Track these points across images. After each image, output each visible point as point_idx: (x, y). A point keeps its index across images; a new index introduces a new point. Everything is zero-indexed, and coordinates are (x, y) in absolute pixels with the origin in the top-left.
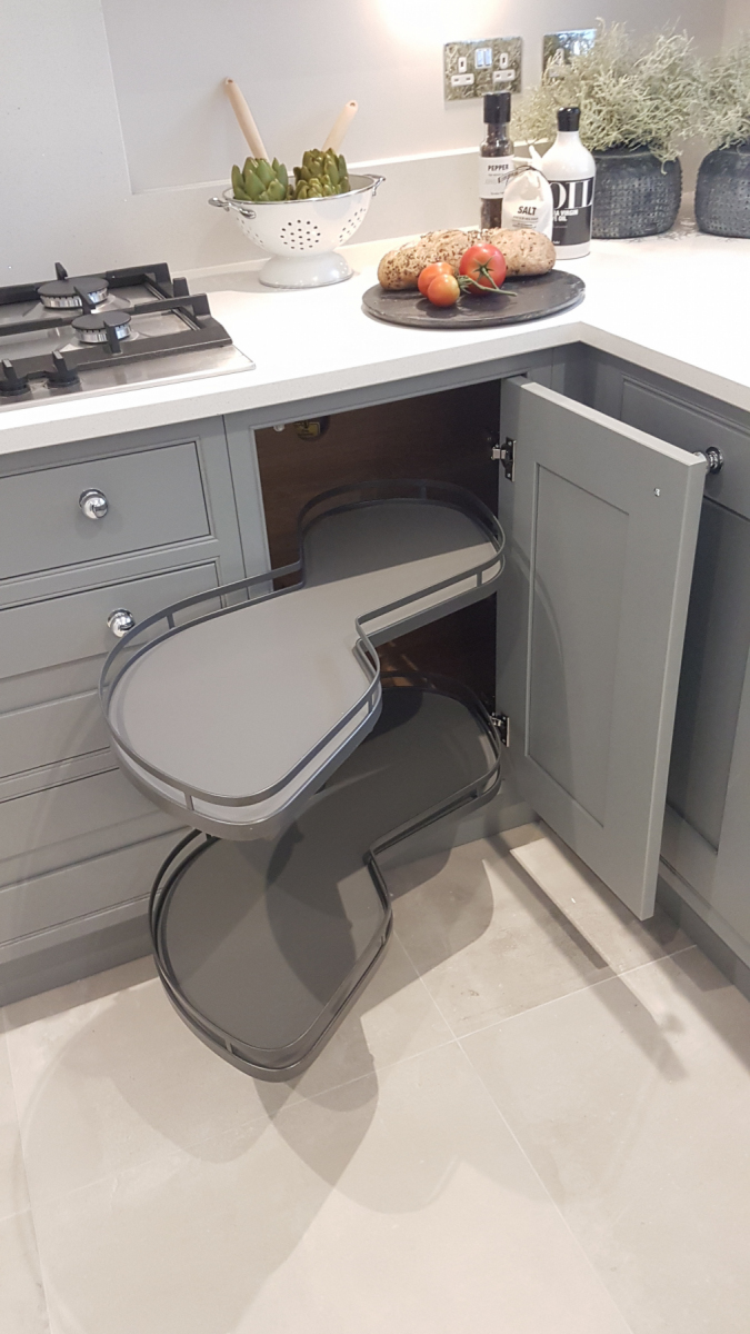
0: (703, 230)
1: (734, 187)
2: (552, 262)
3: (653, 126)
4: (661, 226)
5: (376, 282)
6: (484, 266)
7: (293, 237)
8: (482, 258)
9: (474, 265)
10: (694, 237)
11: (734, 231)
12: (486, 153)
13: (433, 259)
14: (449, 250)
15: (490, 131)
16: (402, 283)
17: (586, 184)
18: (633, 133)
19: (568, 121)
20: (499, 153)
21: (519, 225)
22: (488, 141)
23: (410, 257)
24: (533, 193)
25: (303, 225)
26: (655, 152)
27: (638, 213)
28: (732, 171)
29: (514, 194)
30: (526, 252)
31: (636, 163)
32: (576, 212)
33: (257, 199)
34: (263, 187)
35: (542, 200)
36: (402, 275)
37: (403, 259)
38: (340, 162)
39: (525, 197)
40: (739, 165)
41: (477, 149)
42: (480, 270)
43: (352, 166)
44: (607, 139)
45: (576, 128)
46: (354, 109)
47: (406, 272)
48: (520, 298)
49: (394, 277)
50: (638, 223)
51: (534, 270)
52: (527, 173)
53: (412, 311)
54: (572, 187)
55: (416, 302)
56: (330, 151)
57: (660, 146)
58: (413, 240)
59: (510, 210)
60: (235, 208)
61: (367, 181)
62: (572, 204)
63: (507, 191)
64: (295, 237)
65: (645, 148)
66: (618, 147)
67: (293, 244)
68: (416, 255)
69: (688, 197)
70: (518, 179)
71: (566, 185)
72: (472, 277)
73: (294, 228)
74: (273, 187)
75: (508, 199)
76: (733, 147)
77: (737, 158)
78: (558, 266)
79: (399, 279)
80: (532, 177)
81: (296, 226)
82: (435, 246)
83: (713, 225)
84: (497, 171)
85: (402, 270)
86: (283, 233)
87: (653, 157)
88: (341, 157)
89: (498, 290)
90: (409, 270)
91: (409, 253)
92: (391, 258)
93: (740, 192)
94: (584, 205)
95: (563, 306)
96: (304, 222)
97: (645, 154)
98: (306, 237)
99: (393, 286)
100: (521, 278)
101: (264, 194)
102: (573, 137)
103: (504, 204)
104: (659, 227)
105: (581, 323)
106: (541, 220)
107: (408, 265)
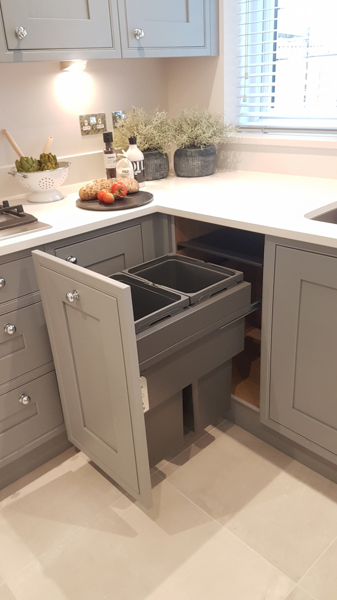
0: (178, 176)
1: (188, 161)
2: (139, 188)
3: (159, 142)
4: (165, 175)
5: (79, 197)
6: (120, 190)
7: (43, 184)
8: (119, 187)
9: (117, 189)
10: (176, 178)
11: (190, 175)
12: (106, 153)
13: (100, 189)
14: (105, 185)
15: (106, 146)
16: (90, 198)
17: (142, 162)
18: (152, 144)
19: (132, 141)
20: (111, 153)
21: (124, 177)
22: (106, 149)
23: (91, 188)
24: (126, 166)
25: (47, 180)
26: (161, 151)
27: (158, 171)
28: (186, 155)
29: (120, 166)
30: (130, 185)
31: (155, 155)
32: (140, 172)
33: (28, 171)
34: (30, 167)
35: (130, 167)
36: (90, 195)
37: (89, 190)
38: (54, 157)
39: (124, 167)
40: (188, 153)
41: (102, 151)
42: (119, 191)
43: (59, 158)
44: (145, 147)
45: (136, 143)
46: (52, 139)
47: (91, 194)
48: (134, 200)
49: (86, 196)
50: (158, 175)
51: (134, 191)
52: (123, 159)
53: (96, 205)
54: (138, 163)
55: (98, 203)
56: (50, 154)
57: (162, 149)
58: (91, 183)
59: (119, 171)
60: (19, 175)
61: (65, 164)
62: (138, 169)
63: (117, 165)
64: (44, 184)
65: (156, 149)
66: (148, 149)
67: (43, 187)
68: (93, 188)
69: (172, 165)
70: (120, 161)
71: (136, 163)
72: (117, 193)
73: (44, 181)
74: (34, 167)
75: (118, 168)
76: (185, 148)
77: (187, 151)
78: (140, 190)
79: (89, 196)
80: (126, 160)
81: (45, 180)
82: (99, 184)
83: (182, 174)
84: (111, 159)
85: (89, 193)
86: (40, 183)
87: (159, 152)
88: (55, 156)
89: (126, 197)
90: (92, 192)
91: (91, 187)
92: (84, 189)
93: (190, 162)
94: (142, 169)
95: (148, 201)
96: (48, 179)
97: (157, 151)
98: (48, 184)
99: (86, 199)
100: (132, 193)
101: (30, 169)
102: (135, 146)
103: (117, 170)
104: (164, 176)
105: (157, 206)
106: (130, 175)
107: (91, 191)
